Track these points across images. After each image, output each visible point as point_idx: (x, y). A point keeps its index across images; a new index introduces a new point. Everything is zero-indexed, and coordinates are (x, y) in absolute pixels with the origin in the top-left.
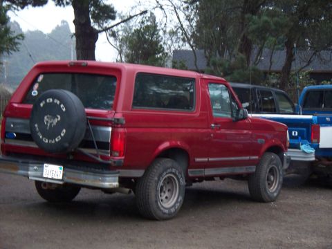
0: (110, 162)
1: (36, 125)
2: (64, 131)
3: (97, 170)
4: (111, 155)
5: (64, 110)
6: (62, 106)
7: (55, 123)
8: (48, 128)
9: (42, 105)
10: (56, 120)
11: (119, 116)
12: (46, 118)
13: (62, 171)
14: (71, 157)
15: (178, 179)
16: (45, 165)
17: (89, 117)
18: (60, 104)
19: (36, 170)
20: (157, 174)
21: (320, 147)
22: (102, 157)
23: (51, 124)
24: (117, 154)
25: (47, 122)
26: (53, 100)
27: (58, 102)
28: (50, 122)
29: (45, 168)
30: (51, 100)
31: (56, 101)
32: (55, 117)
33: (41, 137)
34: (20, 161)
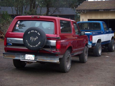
0: (57, 53)
1: (27, 41)
2: (40, 42)
3: (51, 56)
4: (56, 51)
5: (39, 34)
6: (38, 33)
7: (35, 40)
8: (32, 42)
9: (29, 33)
10: (36, 39)
11: (58, 36)
12: (31, 38)
13: (34, 57)
14: (39, 52)
15: (70, 57)
16: (26, 55)
17: (47, 37)
18: (37, 33)
19: (23, 57)
20: (66, 56)
21: (93, 43)
22: (53, 52)
23: (33, 40)
24: (58, 50)
25: (32, 39)
26: (34, 31)
27: (37, 32)
28: (33, 39)
29: (26, 56)
30: (33, 31)
31: (35, 31)
32: (35, 37)
33: (29, 45)
34: (16, 54)
